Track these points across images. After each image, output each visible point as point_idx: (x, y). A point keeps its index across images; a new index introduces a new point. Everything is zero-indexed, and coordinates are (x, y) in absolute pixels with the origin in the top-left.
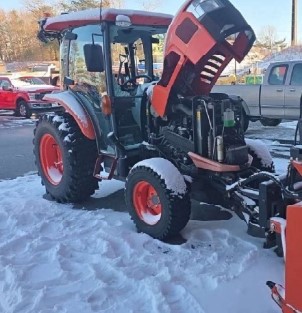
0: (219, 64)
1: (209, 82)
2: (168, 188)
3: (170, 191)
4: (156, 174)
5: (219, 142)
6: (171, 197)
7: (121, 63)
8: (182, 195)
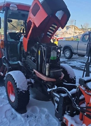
0: (54, 29)
1: (50, 37)
2: (18, 87)
3: (18, 89)
4: (14, 79)
5: (47, 66)
6: (18, 92)
7: (21, 29)
8: (25, 91)
